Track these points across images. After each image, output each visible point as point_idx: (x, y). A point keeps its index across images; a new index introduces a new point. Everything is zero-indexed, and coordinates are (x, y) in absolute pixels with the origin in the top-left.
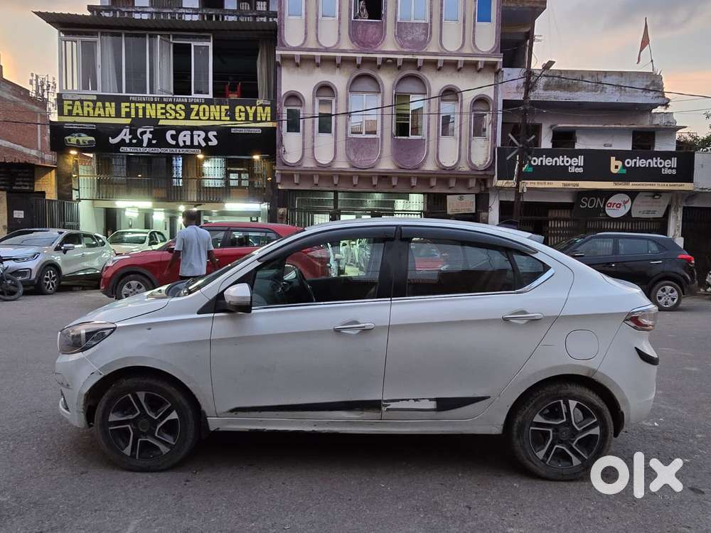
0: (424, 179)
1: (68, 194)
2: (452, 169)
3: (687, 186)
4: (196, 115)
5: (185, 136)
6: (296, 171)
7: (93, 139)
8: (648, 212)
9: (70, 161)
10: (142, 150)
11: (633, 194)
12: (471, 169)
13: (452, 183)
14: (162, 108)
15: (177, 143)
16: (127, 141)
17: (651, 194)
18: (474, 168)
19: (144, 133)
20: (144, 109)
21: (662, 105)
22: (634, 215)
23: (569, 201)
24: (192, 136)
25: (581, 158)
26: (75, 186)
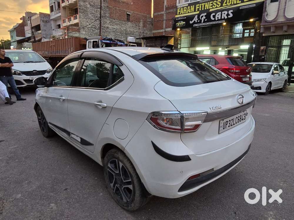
1: (177, 46)
4: (225, 3)
5: (218, 15)
6: (272, 24)
7: (184, 23)
9: (178, 33)
10: (201, 24)
14: (211, 4)
15: (215, 19)
16: (196, 22)
19: (202, 17)
20: (204, 5)
24: (221, 14)
26: (179, 43)
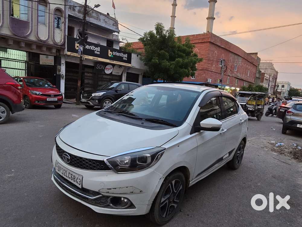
0: (29, 44)
2: (44, 42)
3: (129, 65)
8: (117, 73)
11: (113, 65)
12: (54, 43)
13: (44, 49)
17: (118, 66)
18: (55, 43)
21: (117, 32)
22: (113, 73)
23: (92, 65)
25: (99, 48)
